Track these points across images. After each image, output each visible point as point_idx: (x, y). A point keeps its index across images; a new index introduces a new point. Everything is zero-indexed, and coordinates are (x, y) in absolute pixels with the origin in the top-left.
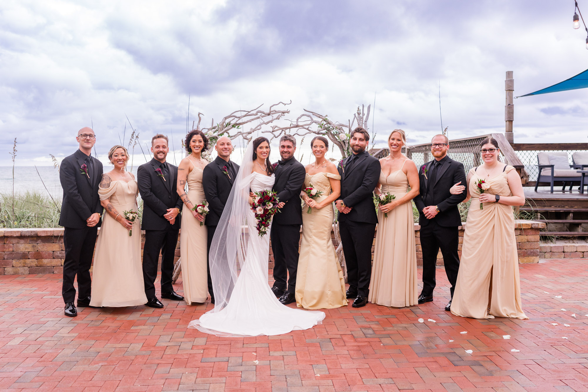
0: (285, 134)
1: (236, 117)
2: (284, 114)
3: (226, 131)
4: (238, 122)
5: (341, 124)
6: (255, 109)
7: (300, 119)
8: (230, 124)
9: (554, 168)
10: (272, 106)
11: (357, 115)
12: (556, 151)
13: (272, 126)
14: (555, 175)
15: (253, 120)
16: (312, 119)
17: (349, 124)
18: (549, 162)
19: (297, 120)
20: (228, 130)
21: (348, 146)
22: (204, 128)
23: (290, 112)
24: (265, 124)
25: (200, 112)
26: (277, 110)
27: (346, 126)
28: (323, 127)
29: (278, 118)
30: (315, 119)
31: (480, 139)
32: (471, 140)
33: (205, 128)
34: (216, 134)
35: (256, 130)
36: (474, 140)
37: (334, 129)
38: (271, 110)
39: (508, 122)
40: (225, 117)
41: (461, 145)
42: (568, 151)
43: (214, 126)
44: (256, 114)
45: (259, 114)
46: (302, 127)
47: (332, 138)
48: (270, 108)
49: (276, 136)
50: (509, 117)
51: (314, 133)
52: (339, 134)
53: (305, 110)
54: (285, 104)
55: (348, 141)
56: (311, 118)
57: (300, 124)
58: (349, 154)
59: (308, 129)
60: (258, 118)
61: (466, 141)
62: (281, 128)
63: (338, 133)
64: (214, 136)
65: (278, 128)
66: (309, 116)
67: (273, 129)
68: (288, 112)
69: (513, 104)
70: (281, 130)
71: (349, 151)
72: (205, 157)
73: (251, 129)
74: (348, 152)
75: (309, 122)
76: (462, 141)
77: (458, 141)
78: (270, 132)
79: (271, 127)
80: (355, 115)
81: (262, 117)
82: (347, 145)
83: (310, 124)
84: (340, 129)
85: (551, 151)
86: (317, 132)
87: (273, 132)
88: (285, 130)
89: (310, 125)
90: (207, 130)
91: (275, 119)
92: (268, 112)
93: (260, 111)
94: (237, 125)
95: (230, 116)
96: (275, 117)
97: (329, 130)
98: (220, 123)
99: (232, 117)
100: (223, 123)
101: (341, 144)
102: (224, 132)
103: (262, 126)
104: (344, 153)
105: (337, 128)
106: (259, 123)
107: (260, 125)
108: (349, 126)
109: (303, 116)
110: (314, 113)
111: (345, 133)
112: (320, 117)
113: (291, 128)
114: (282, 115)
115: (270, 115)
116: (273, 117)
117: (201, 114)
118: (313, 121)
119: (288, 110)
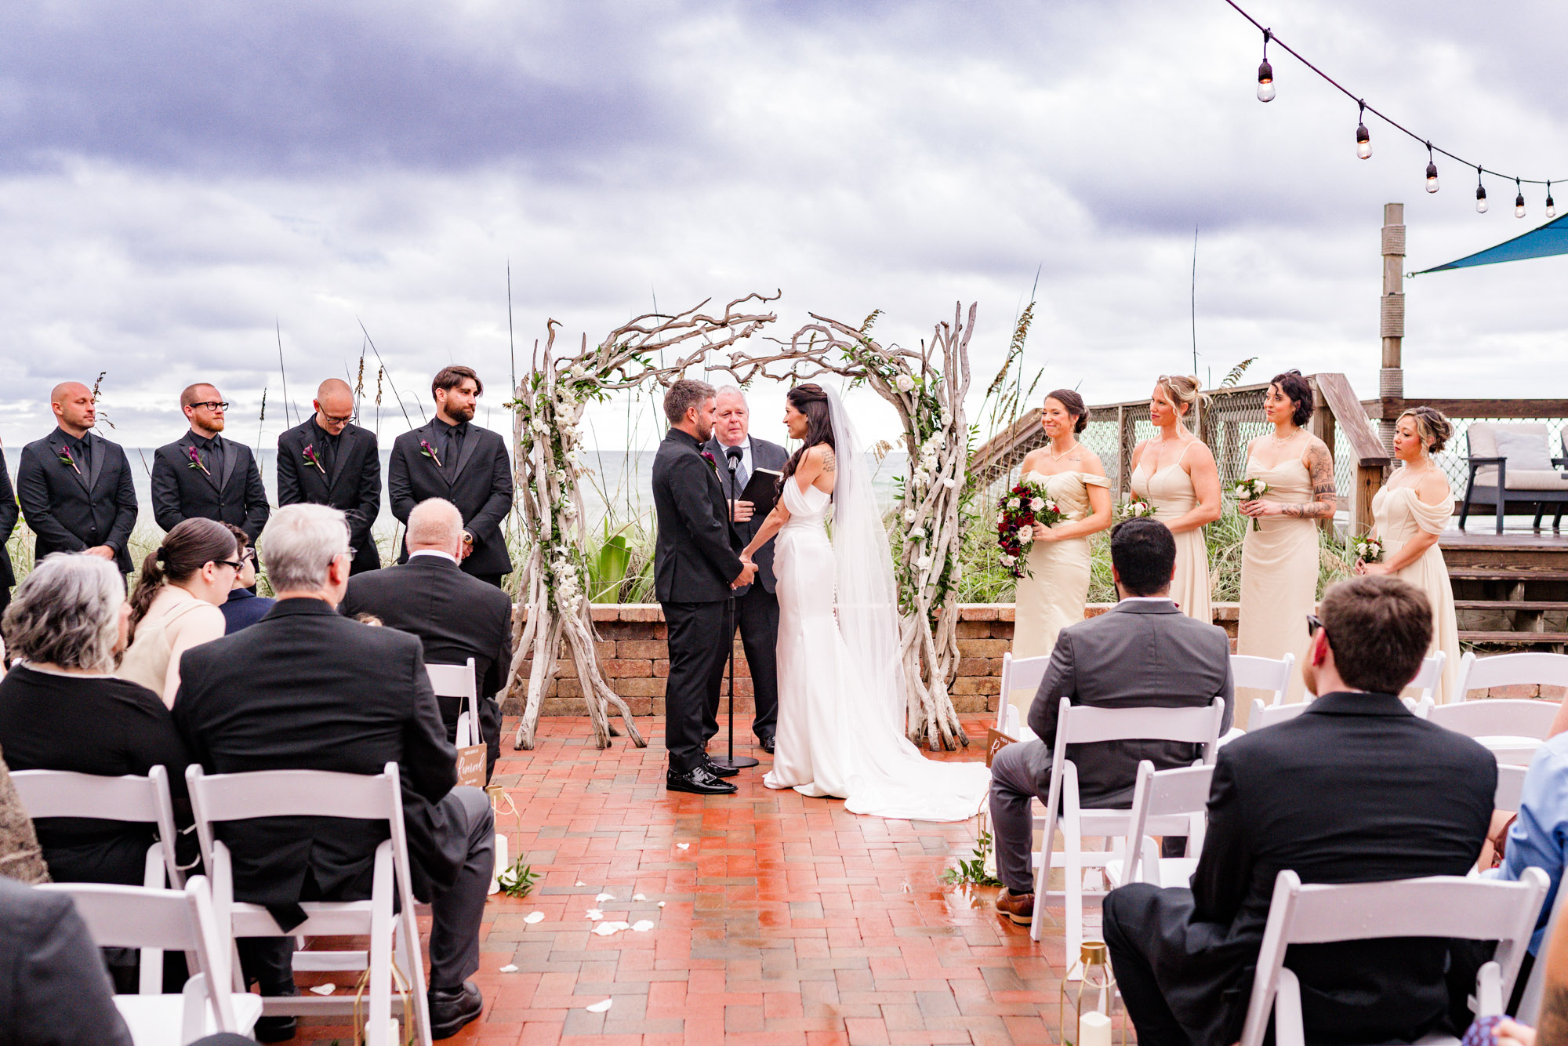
0: (763, 373)
1: (641, 330)
2: (763, 324)
3: (617, 366)
4: (646, 344)
5: (903, 349)
6: (691, 309)
7: (800, 337)
8: (626, 349)
9: (1507, 466)
10: (732, 305)
12: (1517, 421)
13: (731, 354)
14: (1507, 485)
16: (831, 339)
17: (923, 350)
18: (1497, 449)
19: (795, 338)
20: (623, 362)
21: (920, 405)
22: (562, 357)
23: (777, 320)
24: (713, 348)
25: (552, 319)
26: (744, 314)
27: (915, 356)
28: (856, 357)
29: (747, 334)
30: (838, 336)
33: (566, 357)
34: (591, 374)
35: (691, 364)
37: (885, 363)
38: (730, 314)
39: (1387, 340)
40: (614, 329)
42: (1551, 419)
43: (587, 351)
44: (690, 323)
45: (700, 323)
46: (807, 356)
47: (878, 386)
48: (728, 309)
49: (742, 378)
50: (1392, 329)
51: (835, 371)
52: (897, 374)
53: (812, 315)
54: (765, 300)
55: (920, 391)
56: (829, 334)
57: (800, 349)
58: (920, 426)
59: (819, 362)
60: (697, 333)
62: (753, 359)
63: (894, 373)
64: (588, 378)
65: (746, 359)
66: (823, 329)
67: (734, 361)
68: (772, 319)
69: (1404, 292)
70: (754, 364)
71: (922, 418)
72: (563, 430)
73: (680, 360)
74: (919, 421)
75: (823, 345)
78: (725, 368)
79: (729, 355)
80: (937, 329)
81: (707, 331)
82: (916, 402)
83: (825, 350)
84: (898, 364)
85: (1505, 421)
86: (842, 371)
87: (732, 368)
88: (764, 364)
89: (827, 351)
90: (570, 362)
91: (737, 337)
92: (721, 318)
93: (700, 317)
94: (644, 349)
95: (627, 329)
96: (738, 332)
97: (871, 366)
98: (603, 345)
99: (631, 330)
100: (610, 345)
101: (901, 400)
102: (612, 368)
103: (707, 353)
104: (910, 422)
105: (890, 361)
106: (699, 347)
107: (701, 352)
108: (923, 354)
109: (807, 330)
110: (835, 322)
111: (913, 374)
112: (849, 333)
113: (779, 359)
114: (756, 327)
115: (727, 326)
116: (733, 330)
117: (557, 323)
118: (832, 343)
119: (771, 314)
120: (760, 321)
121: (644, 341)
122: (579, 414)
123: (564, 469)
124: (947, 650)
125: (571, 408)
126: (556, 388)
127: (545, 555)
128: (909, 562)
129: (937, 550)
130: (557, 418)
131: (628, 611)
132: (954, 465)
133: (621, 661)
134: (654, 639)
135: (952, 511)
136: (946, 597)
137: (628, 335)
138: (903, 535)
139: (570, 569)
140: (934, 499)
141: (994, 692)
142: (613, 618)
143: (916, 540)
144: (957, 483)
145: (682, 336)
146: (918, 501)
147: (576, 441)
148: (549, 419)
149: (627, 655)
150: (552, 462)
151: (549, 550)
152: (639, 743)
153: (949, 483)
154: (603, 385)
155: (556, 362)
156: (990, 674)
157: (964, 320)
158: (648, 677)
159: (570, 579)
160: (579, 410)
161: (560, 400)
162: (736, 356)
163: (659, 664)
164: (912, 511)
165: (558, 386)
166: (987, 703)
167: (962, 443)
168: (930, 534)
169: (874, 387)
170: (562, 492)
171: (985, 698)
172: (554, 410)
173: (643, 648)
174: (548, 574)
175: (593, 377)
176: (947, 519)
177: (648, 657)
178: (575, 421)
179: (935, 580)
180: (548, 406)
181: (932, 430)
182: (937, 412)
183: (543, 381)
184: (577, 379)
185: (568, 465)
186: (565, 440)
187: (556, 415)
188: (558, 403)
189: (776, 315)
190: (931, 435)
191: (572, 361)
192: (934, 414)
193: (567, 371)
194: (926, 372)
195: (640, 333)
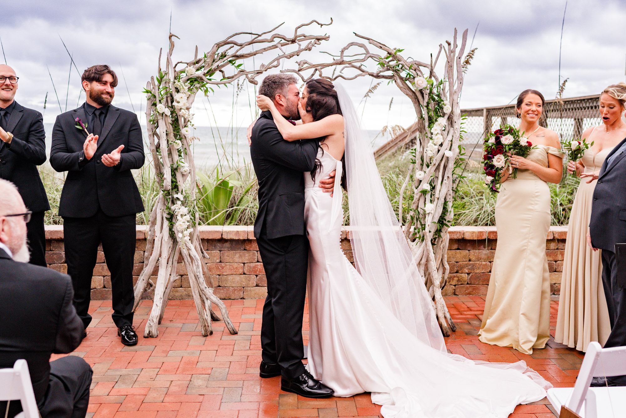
0: (320, 75)
1: (236, 44)
2: (320, 41)
3: (219, 68)
4: (238, 54)
5: (416, 61)
6: (270, 30)
7: (346, 50)
8: (225, 56)
10: (299, 27)
11: (446, 46)
13: (299, 61)
15: (265, 50)
16: (368, 52)
17: (432, 61)
19: (342, 52)
20: (223, 66)
21: (429, 100)
22: (180, 61)
23: (330, 39)
24: (286, 57)
25: (172, 33)
26: (307, 34)
27: (426, 66)
28: (385, 65)
29: (309, 48)
30: (374, 50)
33: (183, 62)
34: (200, 73)
35: (270, 68)
37: (406, 70)
40: (216, 43)
43: (198, 58)
44: (271, 39)
45: (277, 40)
46: (350, 64)
47: (401, 85)
48: (296, 31)
49: (305, 78)
51: (369, 75)
52: (414, 78)
53: (356, 34)
54: (322, 25)
55: (429, 90)
56: (366, 49)
57: (345, 59)
58: (429, 114)
59: (359, 68)
60: (275, 47)
62: (314, 65)
63: (412, 77)
64: (197, 76)
65: (308, 65)
66: (362, 46)
67: (300, 66)
68: (326, 38)
70: (314, 68)
71: (430, 107)
72: (180, 113)
73: (263, 65)
74: (428, 110)
75: (362, 57)
78: (294, 71)
79: (297, 62)
80: (441, 46)
81: (282, 46)
82: (426, 97)
83: (363, 60)
84: (415, 70)
86: (375, 74)
87: (299, 71)
88: (321, 69)
89: (365, 61)
90: (186, 65)
91: (303, 50)
92: (291, 36)
93: (277, 36)
94: (238, 57)
95: (226, 43)
96: (303, 47)
97: (396, 71)
98: (208, 53)
99: (228, 43)
100: (214, 54)
101: (416, 96)
102: (215, 70)
103: (281, 60)
104: (421, 111)
105: (410, 68)
107: (278, 59)
108: (431, 64)
109: (351, 45)
110: (371, 39)
111: (425, 78)
112: (381, 47)
113: (332, 65)
114: (316, 43)
115: (296, 43)
116: (300, 45)
117: (175, 36)
118: (368, 55)
119: (326, 35)
120: (318, 39)
121: (237, 51)
122: (191, 101)
123: (180, 140)
124: (441, 265)
125: (185, 97)
126: (174, 82)
127: (167, 200)
128: (418, 206)
129: (438, 199)
130: (174, 104)
131: (228, 233)
132: (451, 141)
133: (223, 264)
134: (245, 250)
135: (448, 173)
136: (443, 230)
137: (227, 47)
138: (414, 189)
139: (184, 210)
140: (437, 164)
141: (459, 283)
142: (218, 237)
143: (424, 192)
144: (454, 154)
145: (265, 49)
146: (425, 165)
147: (189, 121)
148: (170, 104)
149: (227, 260)
150: (172, 135)
151: (171, 197)
152: (232, 331)
153: (448, 154)
154: (209, 81)
155: (176, 65)
156: (457, 272)
157: (459, 42)
158: (241, 274)
159: (184, 217)
160: (191, 99)
161: (178, 91)
162: (302, 63)
163: (248, 266)
164: (421, 172)
165: (176, 81)
166: (455, 290)
167: (456, 126)
168: (433, 188)
169: (398, 86)
170: (180, 156)
171: (454, 287)
172: (173, 98)
173: (237, 255)
174: (169, 214)
175: (201, 75)
176: (445, 178)
177: (241, 261)
178: (188, 105)
179: (436, 220)
180: (169, 95)
181: (437, 117)
182: (440, 104)
183: (165, 77)
184: (190, 77)
185: (184, 137)
186: (181, 120)
187: (174, 101)
188: (176, 93)
189: (329, 36)
190: (436, 120)
191: (188, 64)
192: (439, 106)
193: (183, 71)
194: (433, 77)
195: (235, 46)
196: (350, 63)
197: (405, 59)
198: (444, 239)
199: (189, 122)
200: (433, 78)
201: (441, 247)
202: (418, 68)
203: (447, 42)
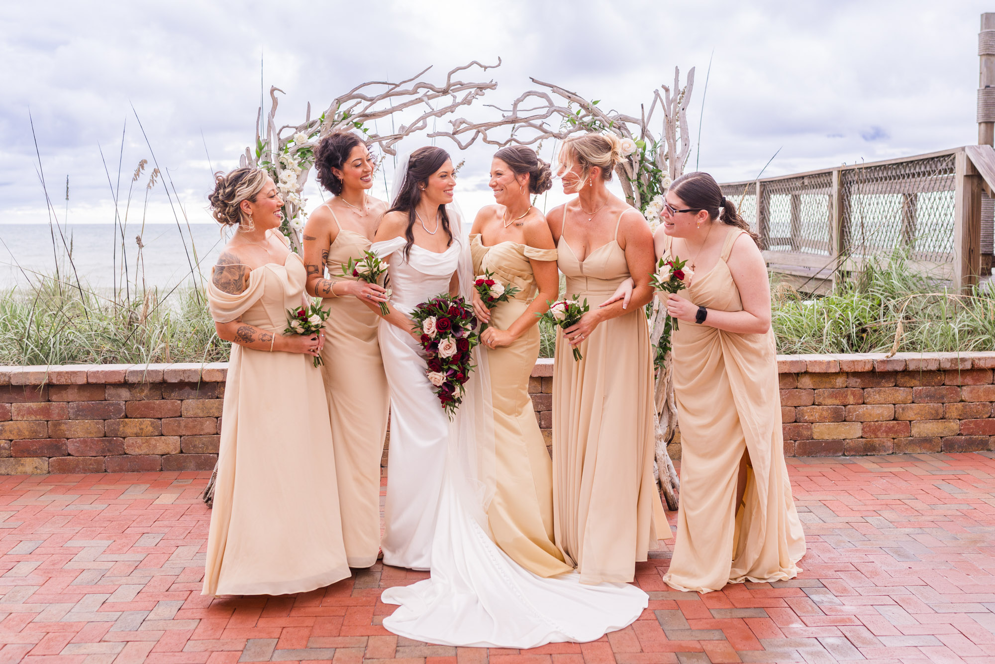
0: (485, 140)
1: (364, 98)
2: (483, 91)
4: (368, 111)
5: (621, 115)
6: (412, 78)
7: (520, 103)
8: (349, 116)
10: (453, 72)
11: (662, 93)
13: (453, 120)
15: (405, 105)
16: (551, 104)
17: (643, 115)
19: (515, 105)
21: (640, 170)
22: (286, 125)
23: (497, 87)
24: (435, 115)
25: (274, 86)
26: (465, 81)
27: (635, 122)
28: (577, 123)
29: (467, 101)
31: (936, 160)
32: (912, 162)
33: (290, 125)
35: (413, 131)
36: (918, 163)
37: (606, 128)
38: (452, 81)
39: (983, 126)
40: (336, 98)
41: (887, 173)
43: (311, 120)
44: (412, 90)
45: (422, 91)
46: (527, 122)
48: (449, 77)
49: (464, 144)
50: (986, 114)
51: (555, 137)
53: (533, 80)
54: (486, 68)
55: (640, 156)
56: (549, 100)
57: (521, 115)
58: (641, 190)
59: (540, 128)
60: (420, 100)
61: (898, 166)
62: (475, 125)
65: (467, 125)
66: (543, 95)
67: (456, 127)
68: (492, 86)
70: (476, 130)
71: (642, 181)
72: (287, 197)
73: (403, 127)
74: (640, 185)
75: (544, 111)
76: (889, 165)
77: (880, 166)
78: (446, 134)
79: (450, 122)
80: (657, 93)
81: (429, 99)
82: (636, 167)
83: (545, 116)
84: (619, 128)
86: (562, 136)
87: (454, 134)
88: (486, 130)
89: (547, 117)
90: (295, 130)
91: (459, 104)
92: (443, 85)
93: (423, 85)
94: (367, 117)
95: (350, 97)
96: (459, 100)
98: (326, 112)
99: (354, 97)
100: (333, 113)
103: (428, 119)
104: (630, 187)
105: (611, 125)
106: (422, 114)
107: (424, 118)
108: (643, 119)
109: (528, 95)
110: (556, 87)
111: (633, 138)
112: (570, 97)
113: (500, 125)
114: (477, 94)
115: (449, 94)
116: (455, 97)
117: (279, 90)
118: (553, 109)
119: (492, 81)
120: (481, 88)
121: (366, 108)
122: (302, 182)
125: (294, 175)
126: (279, 155)
129: (658, 312)
137: (352, 102)
147: (300, 208)
155: (281, 130)
157: (683, 85)
160: (303, 177)
161: (284, 167)
165: (282, 153)
172: (277, 177)
178: (298, 186)
181: (652, 194)
182: (657, 176)
183: (266, 148)
184: (300, 147)
185: (293, 231)
186: (289, 207)
187: (280, 182)
188: (282, 170)
189: (496, 82)
190: (651, 199)
191: (297, 129)
192: (655, 177)
193: (290, 139)
194: (646, 137)
195: (363, 101)
196: (526, 120)
197: (605, 113)
198: (669, 370)
199: (300, 211)
200: (646, 139)
201: (664, 382)
202: (623, 126)
203: (663, 87)
